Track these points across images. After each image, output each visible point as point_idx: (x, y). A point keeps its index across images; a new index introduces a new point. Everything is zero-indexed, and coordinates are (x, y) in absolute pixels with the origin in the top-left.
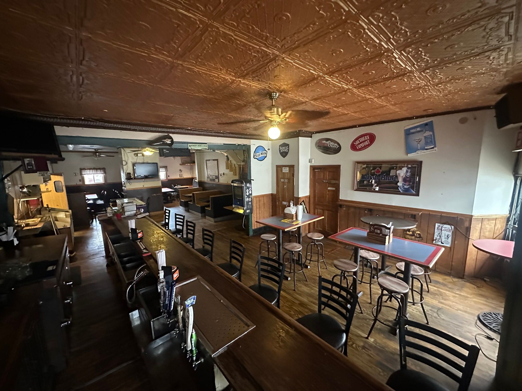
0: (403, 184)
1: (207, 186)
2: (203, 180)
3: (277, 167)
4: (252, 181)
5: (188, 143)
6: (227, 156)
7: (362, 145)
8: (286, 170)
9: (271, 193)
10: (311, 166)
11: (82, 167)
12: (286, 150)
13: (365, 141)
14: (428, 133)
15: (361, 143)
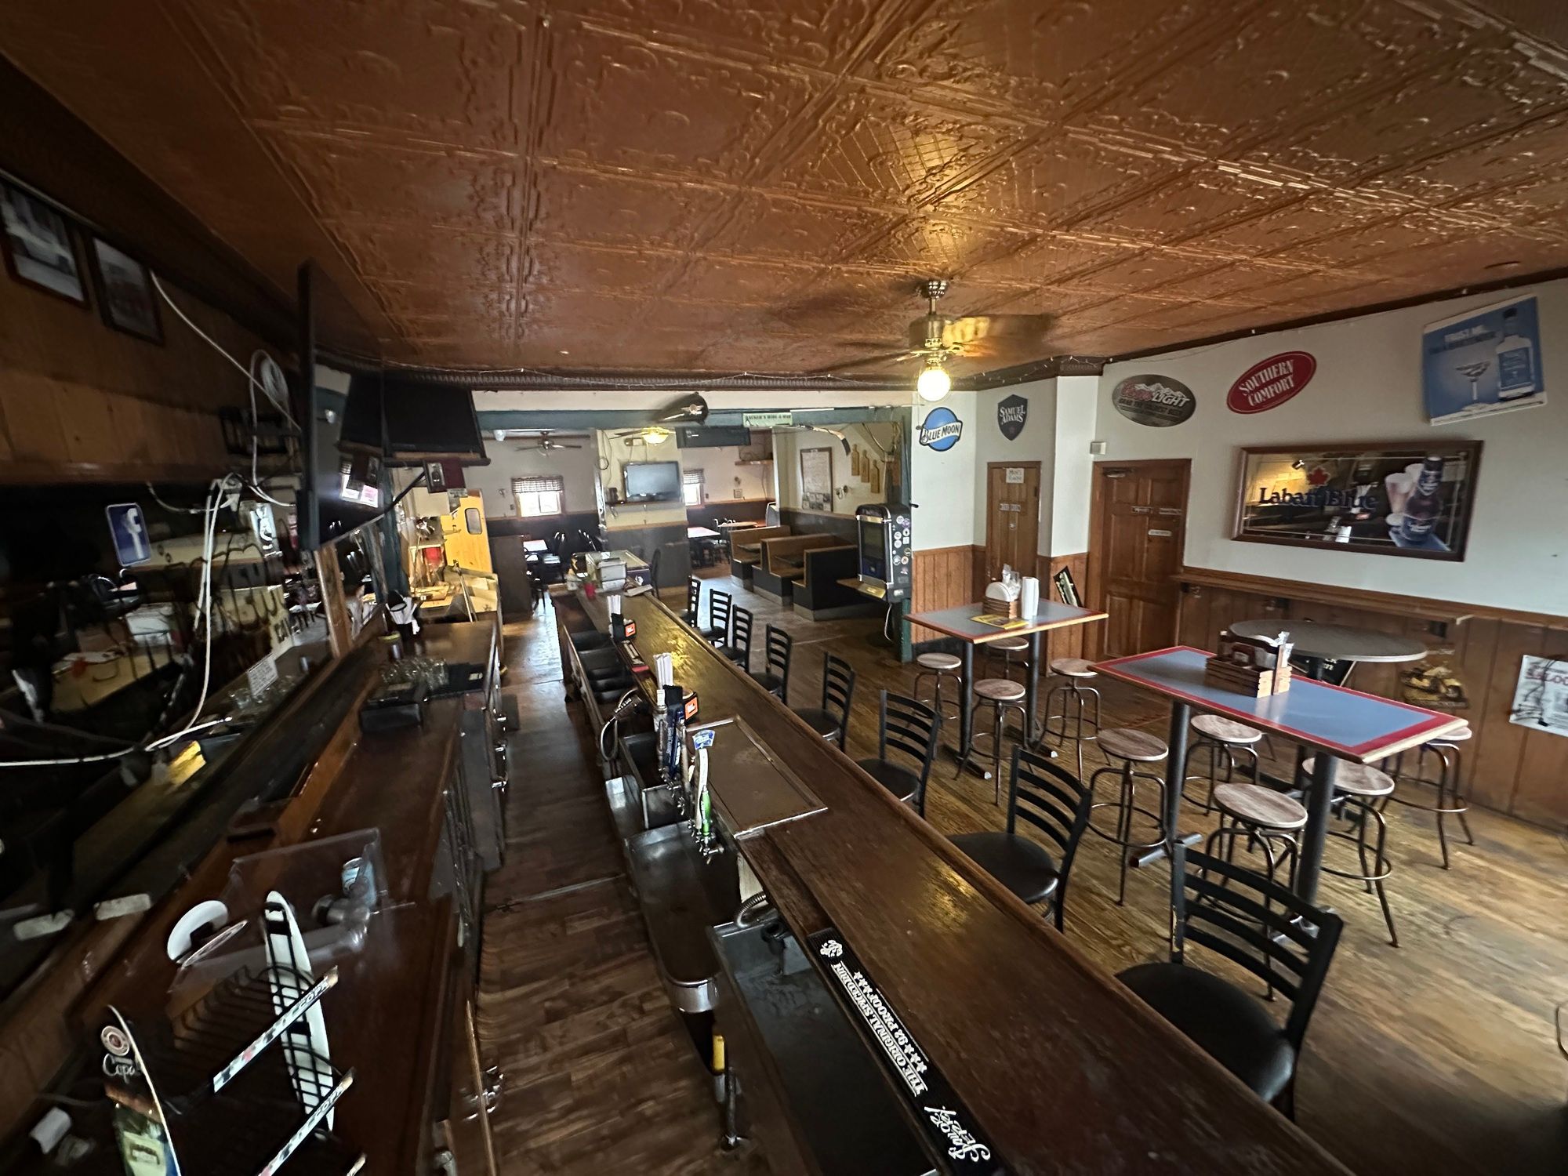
0: (1406, 519)
1: (801, 522)
2: (792, 506)
3: (992, 467)
4: (913, 508)
5: (742, 411)
6: (844, 441)
7: (1269, 392)
8: (1016, 477)
9: (970, 543)
10: (1095, 463)
11: (516, 476)
12: (1018, 418)
13: (1277, 380)
14: (1515, 343)
15: (1263, 386)
